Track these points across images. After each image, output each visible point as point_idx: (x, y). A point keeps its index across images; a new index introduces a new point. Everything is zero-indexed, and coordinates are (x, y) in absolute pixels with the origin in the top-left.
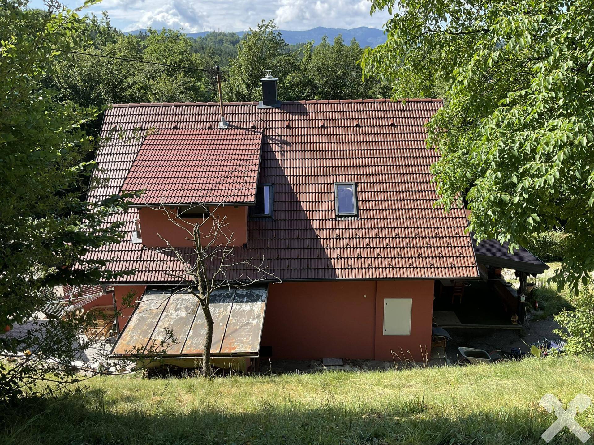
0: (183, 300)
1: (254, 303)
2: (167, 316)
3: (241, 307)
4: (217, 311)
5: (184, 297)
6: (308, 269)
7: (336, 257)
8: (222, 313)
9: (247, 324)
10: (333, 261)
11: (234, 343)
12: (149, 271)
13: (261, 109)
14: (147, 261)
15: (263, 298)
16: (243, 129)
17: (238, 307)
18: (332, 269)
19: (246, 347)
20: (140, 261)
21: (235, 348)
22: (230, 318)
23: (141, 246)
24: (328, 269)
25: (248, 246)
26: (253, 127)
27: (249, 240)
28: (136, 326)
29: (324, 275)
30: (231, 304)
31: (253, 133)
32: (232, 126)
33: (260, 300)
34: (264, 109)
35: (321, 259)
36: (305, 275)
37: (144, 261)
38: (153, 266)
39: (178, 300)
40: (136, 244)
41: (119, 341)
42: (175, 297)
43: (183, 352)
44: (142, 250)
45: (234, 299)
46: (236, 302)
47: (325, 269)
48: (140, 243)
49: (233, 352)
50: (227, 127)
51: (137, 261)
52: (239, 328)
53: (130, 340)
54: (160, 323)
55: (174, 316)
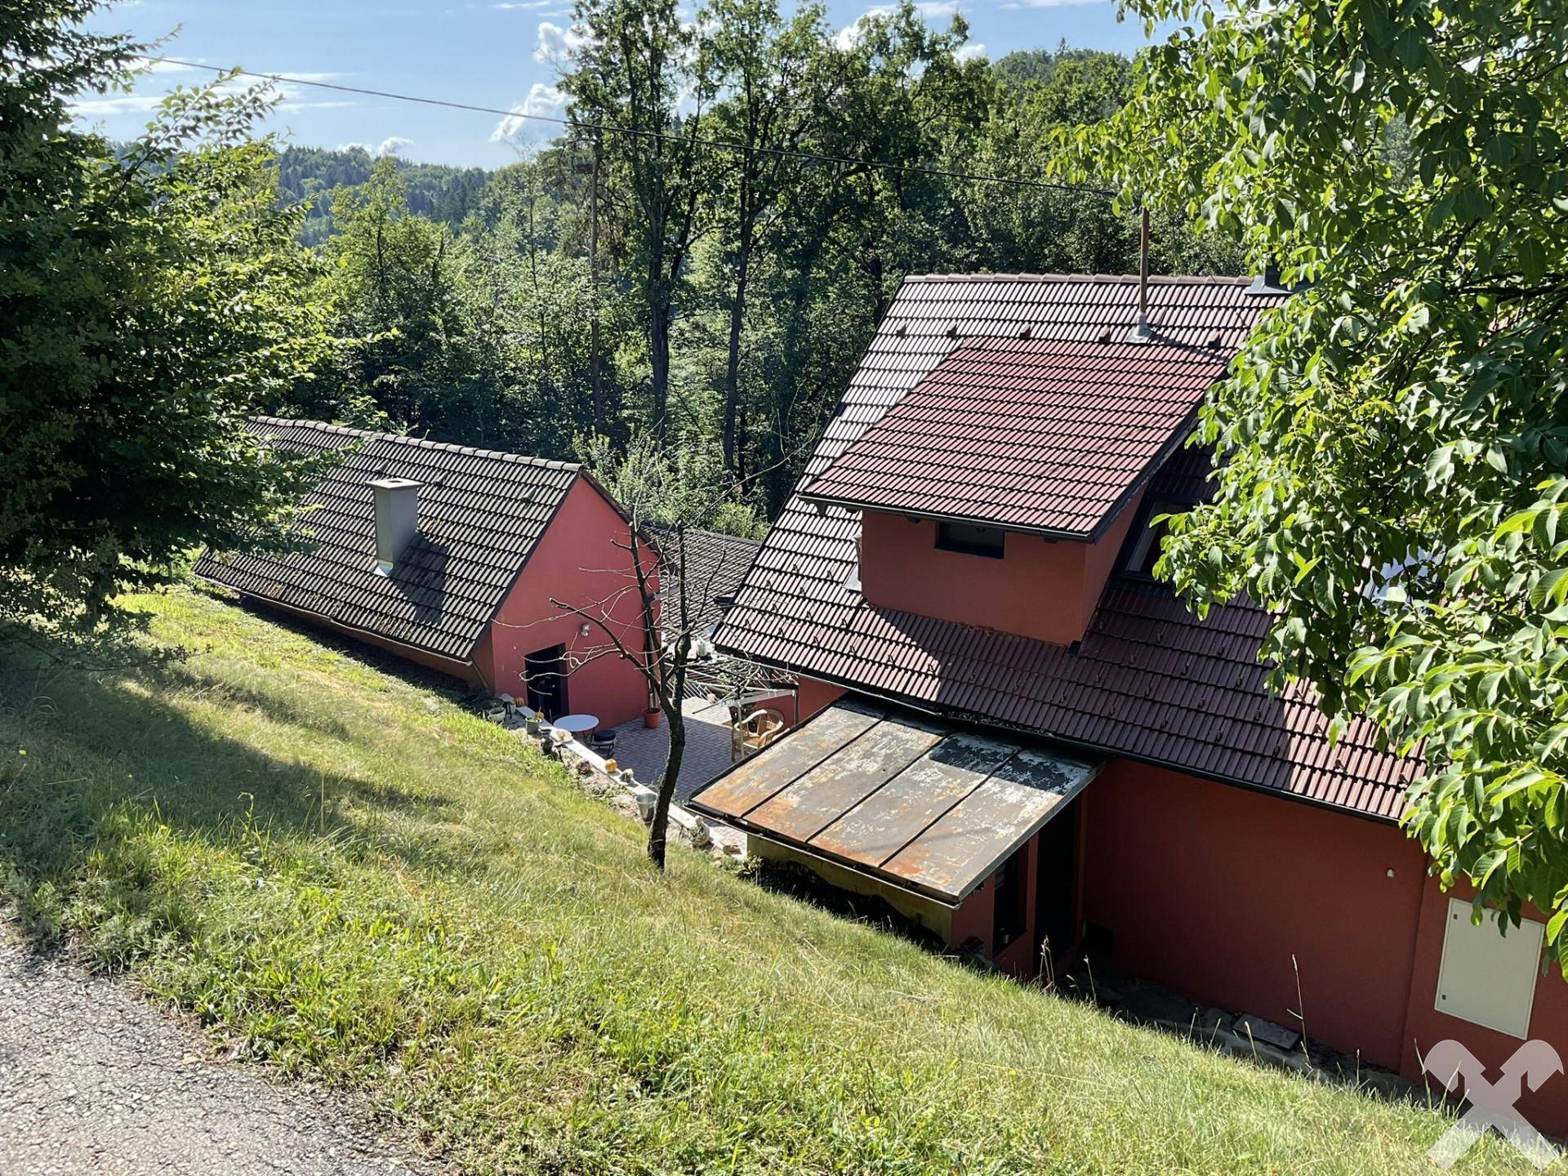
0: (895, 738)
1: (1038, 791)
2: (840, 760)
3: (1002, 791)
4: (944, 784)
5: (900, 734)
6: (1215, 745)
7: (1308, 731)
8: (951, 790)
9: (987, 830)
10: (1295, 741)
11: (923, 859)
12: (855, 657)
13: (1255, 296)
14: (859, 634)
15: (1068, 786)
16: (1186, 347)
17: (997, 789)
18: (1284, 761)
19: (940, 878)
20: (847, 631)
21: (917, 870)
22: (959, 806)
23: (859, 598)
24: (1274, 759)
25: (1082, 648)
26: (1212, 345)
27: (1091, 633)
28: (771, 762)
29: (1255, 773)
30: (985, 776)
31: (1206, 359)
32: (1160, 337)
33: (1058, 788)
34: (1263, 296)
35: (1263, 726)
36: (1202, 759)
37: (853, 633)
38: (866, 648)
39: (884, 735)
40: (852, 592)
41: (721, 781)
42: (885, 726)
43: (812, 842)
44: (858, 608)
45: (999, 769)
46: (999, 776)
47: (1263, 756)
48: (858, 593)
49: (906, 876)
50: (1145, 340)
51: (841, 630)
52: (959, 834)
53: (740, 785)
54: (817, 770)
55: (853, 766)
